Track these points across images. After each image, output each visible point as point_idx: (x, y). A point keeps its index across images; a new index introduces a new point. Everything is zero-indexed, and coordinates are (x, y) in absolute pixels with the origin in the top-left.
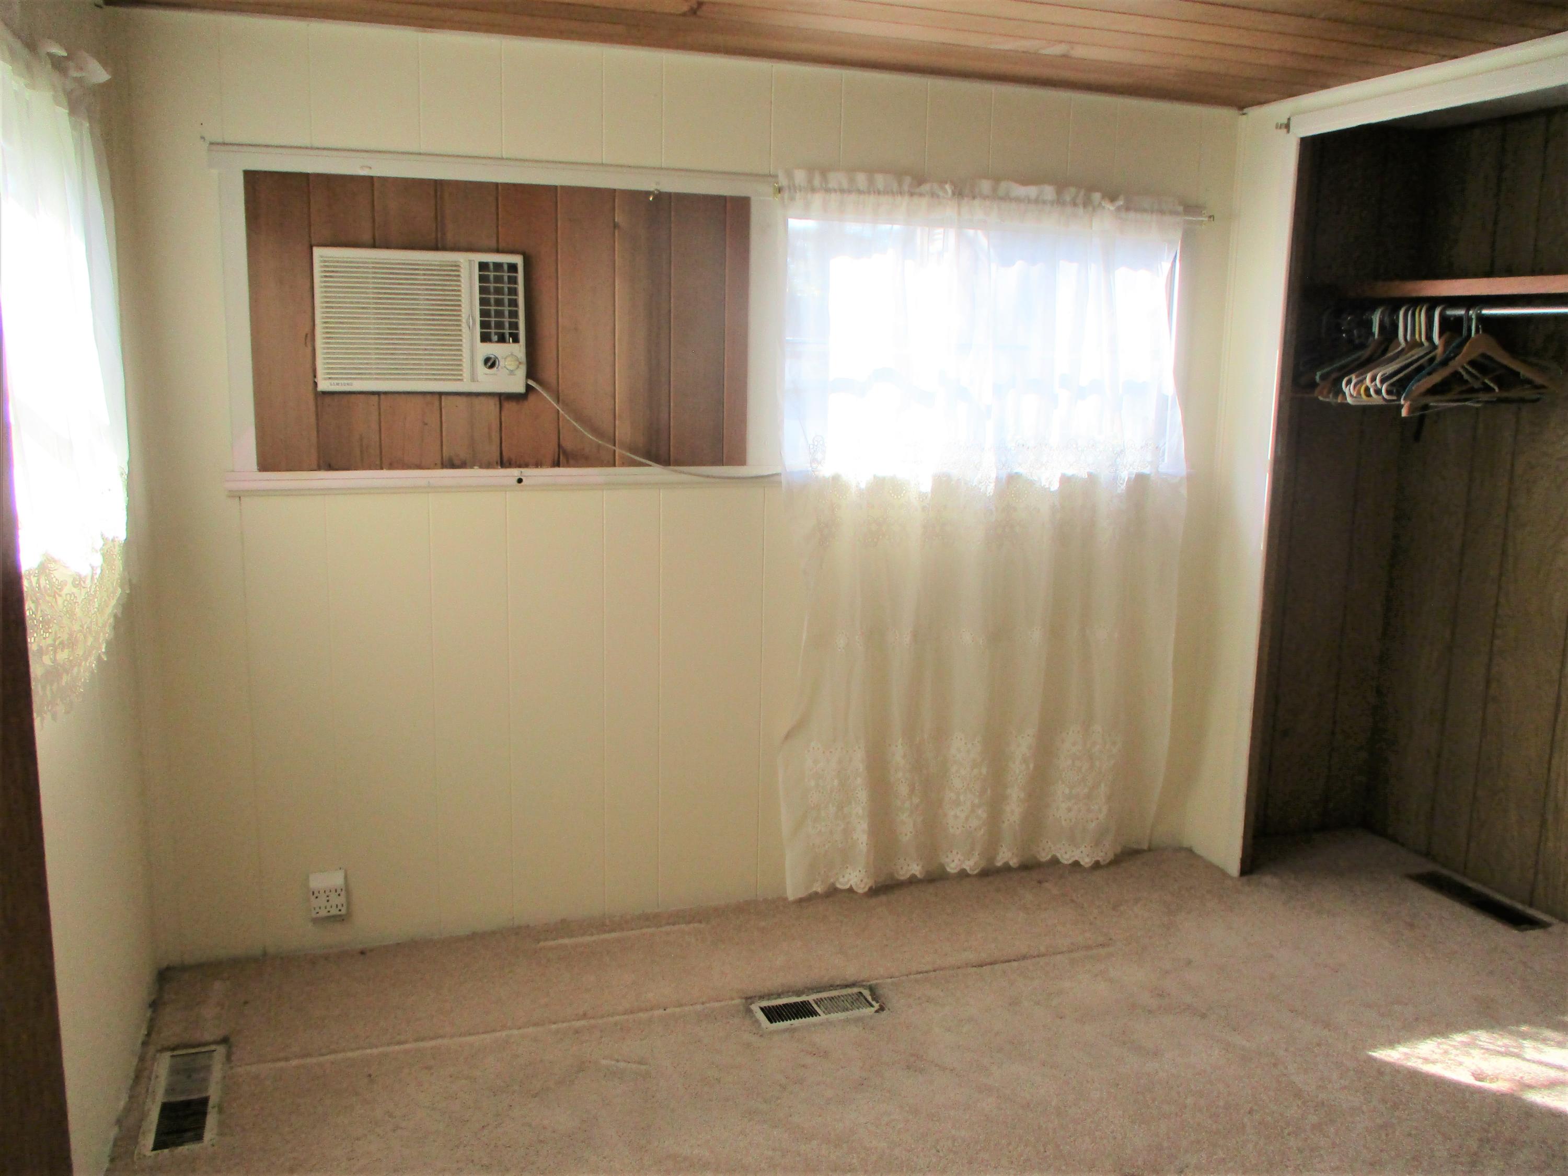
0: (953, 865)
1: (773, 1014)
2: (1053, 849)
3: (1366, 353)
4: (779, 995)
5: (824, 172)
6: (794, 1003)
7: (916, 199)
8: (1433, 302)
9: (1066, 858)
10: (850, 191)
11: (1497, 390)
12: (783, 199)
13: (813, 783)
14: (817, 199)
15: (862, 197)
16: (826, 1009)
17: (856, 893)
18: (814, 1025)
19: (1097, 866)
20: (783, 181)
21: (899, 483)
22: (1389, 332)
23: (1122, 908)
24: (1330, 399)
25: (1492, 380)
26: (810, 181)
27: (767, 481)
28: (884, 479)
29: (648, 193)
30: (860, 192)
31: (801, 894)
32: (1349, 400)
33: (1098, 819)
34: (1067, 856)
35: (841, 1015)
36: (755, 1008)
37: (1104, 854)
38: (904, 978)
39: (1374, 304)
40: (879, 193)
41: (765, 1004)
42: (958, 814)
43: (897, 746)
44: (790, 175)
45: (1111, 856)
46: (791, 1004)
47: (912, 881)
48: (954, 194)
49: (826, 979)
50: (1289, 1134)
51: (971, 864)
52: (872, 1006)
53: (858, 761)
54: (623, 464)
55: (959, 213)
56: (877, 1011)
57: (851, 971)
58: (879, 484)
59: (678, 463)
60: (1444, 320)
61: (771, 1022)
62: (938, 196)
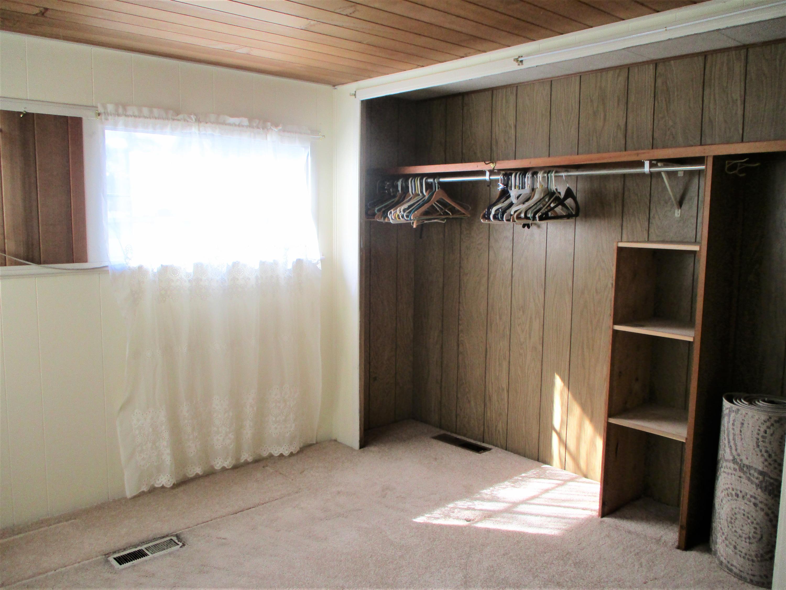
0: (218, 465)
1: (121, 560)
2: (269, 449)
3: (397, 199)
4: (125, 550)
5: (124, 107)
6: (134, 552)
7: (176, 122)
8: (422, 176)
9: (276, 453)
10: (139, 117)
11: (451, 214)
12: (101, 119)
13: (137, 432)
14: (121, 120)
15: (146, 120)
16: (152, 551)
17: (166, 488)
18: (146, 561)
19: (292, 455)
20: (101, 110)
21: (175, 268)
22: (405, 189)
23: (305, 473)
24: (382, 220)
25: (448, 210)
26: (117, 110)
27: (101, 270)
28: (167, 267)
29: (20, 113)
30: (145, 117)
31: (135, 493)
32: (391, 221)
33: (290, 431)
34: (276, 452)
35: (162, 553)
36: (111, 559)
37: (295, 448)
38: (195, 527)
39: (398, 177)
40: (156, 118)
41: (116, 555)
42: (219, 438)
43: (183, 407)
44: (104, 106)
45: (298, 449)
46: (132, 552)
47: (197, 478)
48: (196, 120)
49: (151, 536)
50: (389, 563)
51: (228, 463)
52: (178, 545)
53: (162, 416)
54: (11, 264)
55: (199, 130)
56: (181, 547)
57: (166, 529)
58: (164, 269)
59: (46, 262)
60: (427, 184)
61: (121, 564)
62: (188, 121)
